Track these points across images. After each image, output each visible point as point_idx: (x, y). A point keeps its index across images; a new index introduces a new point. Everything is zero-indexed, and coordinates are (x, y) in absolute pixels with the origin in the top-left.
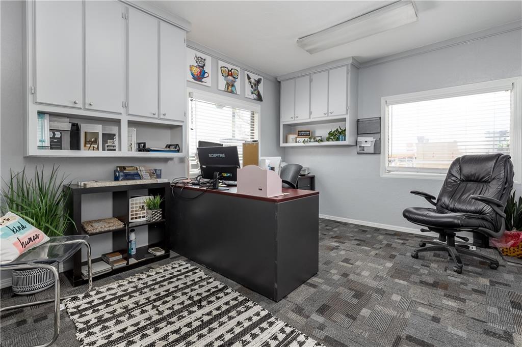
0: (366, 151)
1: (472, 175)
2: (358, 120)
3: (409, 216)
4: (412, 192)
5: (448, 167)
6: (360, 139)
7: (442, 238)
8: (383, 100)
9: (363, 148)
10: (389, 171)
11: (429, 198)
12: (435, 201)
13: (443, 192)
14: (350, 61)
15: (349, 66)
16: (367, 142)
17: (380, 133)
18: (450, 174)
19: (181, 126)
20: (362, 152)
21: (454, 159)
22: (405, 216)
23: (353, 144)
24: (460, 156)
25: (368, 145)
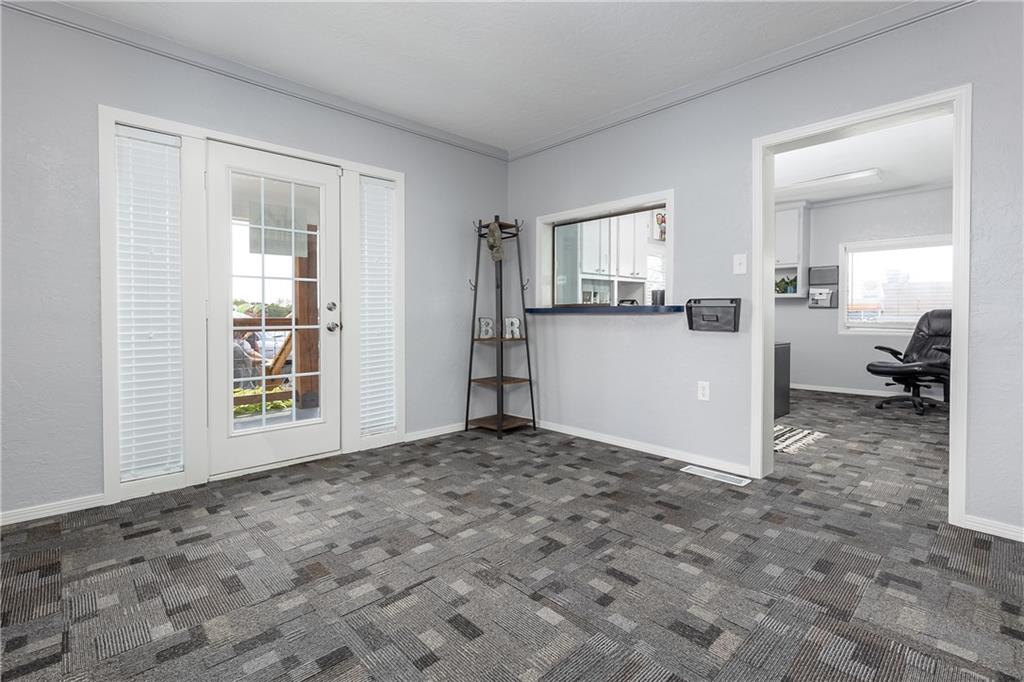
0: (820, 304)
1: (942, 330)
2: (810, 269)
3: (874, 370)
4: (876, 348)
5: (917, 321)
6: (813, 290)
7: (907, 389)
8: (841, 248)
9: (817, 301)
10: (849, 327)
11: (895, 354)
12: (902, 357)
13: (911, 348)
14: (804, 204)
15: (802, 210)
16: (822, 294)
17: (838, 284)
18: (919, 329)
19: (643, 283)
20: (816, 305)
21: (923, 314)
22: (869, 370)
23: (805, 296)
24: (930, 310)
25: (824, 297)
